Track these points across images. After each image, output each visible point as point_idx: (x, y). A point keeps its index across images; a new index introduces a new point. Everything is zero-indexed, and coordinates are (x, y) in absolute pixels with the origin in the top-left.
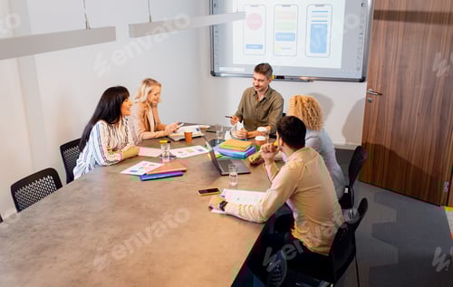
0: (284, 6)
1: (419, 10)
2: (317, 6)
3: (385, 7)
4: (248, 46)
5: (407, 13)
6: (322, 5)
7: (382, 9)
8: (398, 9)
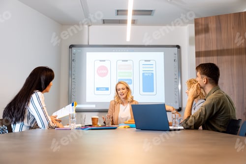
0: (123, 61)
1: (225, 48)
2: (146, 61)
3: (203, 49)
4: (98, 89)
5: (217, 51)
6: (149, 61)
7: (200, 50)
8: (212, 49)
